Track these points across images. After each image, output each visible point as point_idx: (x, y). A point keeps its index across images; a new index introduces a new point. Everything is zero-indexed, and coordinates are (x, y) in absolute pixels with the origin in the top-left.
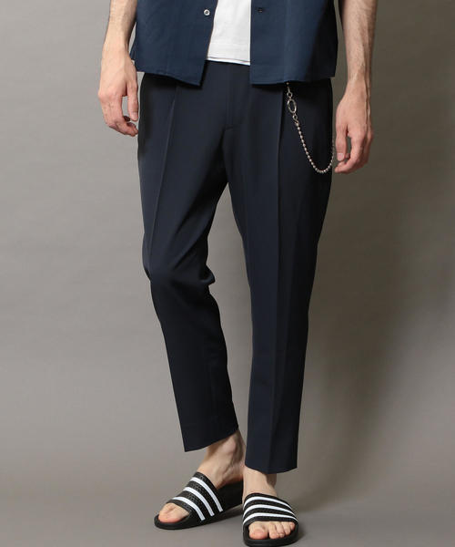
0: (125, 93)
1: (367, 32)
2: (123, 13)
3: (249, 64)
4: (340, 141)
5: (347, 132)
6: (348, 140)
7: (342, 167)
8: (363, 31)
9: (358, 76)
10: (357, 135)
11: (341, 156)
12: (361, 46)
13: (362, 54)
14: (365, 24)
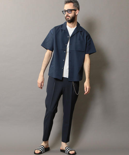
0: (42, 82)
3: (68, 78)
4: (85, 88)
6: (86, 88)
7: (86, 93)
10: (88, 87)
11: (85, 91)
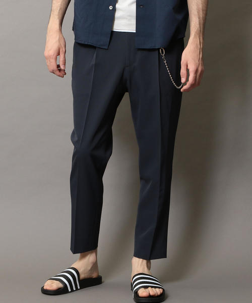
0: (59, 54)
1: (201, 11)
2: (59, 8)
4: (183, 71)
5: (187, 66)
6: (188, 70)
7: (185, 87)
8: (199, 10)
9: (195, 35)
10: (192, 68)
11: (183, 80)
12: (198, 19)
13: (198, 23)
14: (201, 6)
